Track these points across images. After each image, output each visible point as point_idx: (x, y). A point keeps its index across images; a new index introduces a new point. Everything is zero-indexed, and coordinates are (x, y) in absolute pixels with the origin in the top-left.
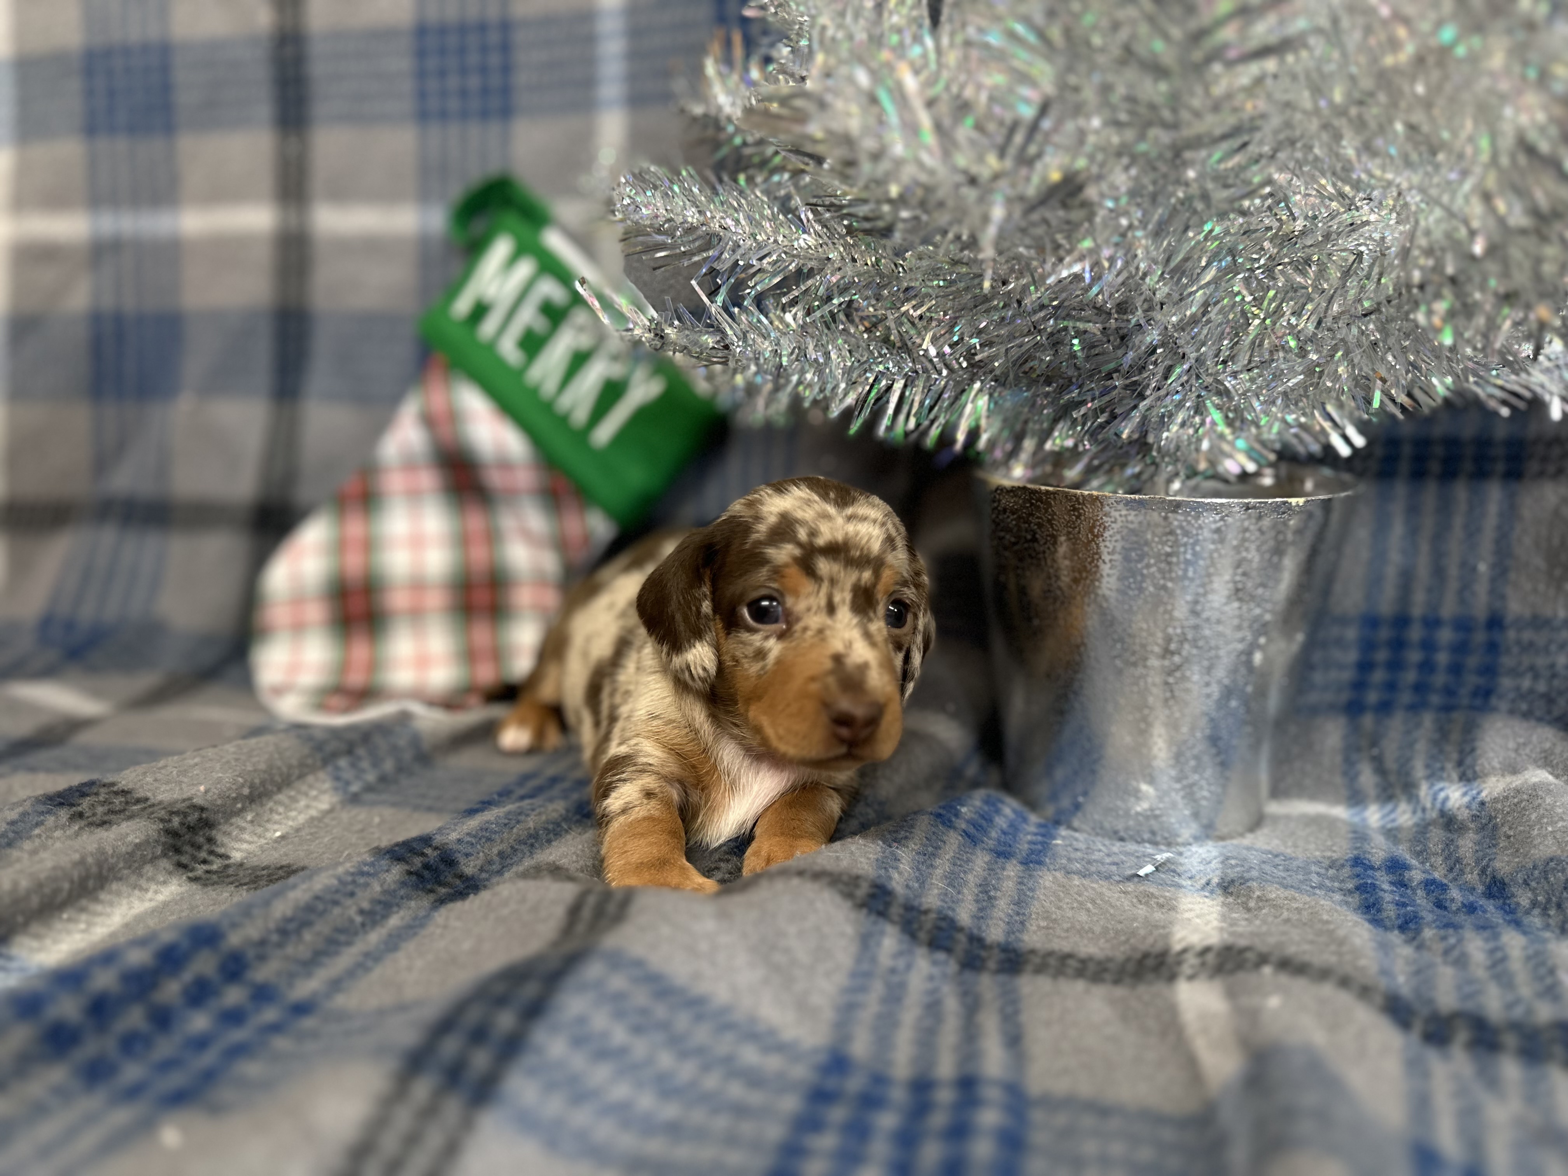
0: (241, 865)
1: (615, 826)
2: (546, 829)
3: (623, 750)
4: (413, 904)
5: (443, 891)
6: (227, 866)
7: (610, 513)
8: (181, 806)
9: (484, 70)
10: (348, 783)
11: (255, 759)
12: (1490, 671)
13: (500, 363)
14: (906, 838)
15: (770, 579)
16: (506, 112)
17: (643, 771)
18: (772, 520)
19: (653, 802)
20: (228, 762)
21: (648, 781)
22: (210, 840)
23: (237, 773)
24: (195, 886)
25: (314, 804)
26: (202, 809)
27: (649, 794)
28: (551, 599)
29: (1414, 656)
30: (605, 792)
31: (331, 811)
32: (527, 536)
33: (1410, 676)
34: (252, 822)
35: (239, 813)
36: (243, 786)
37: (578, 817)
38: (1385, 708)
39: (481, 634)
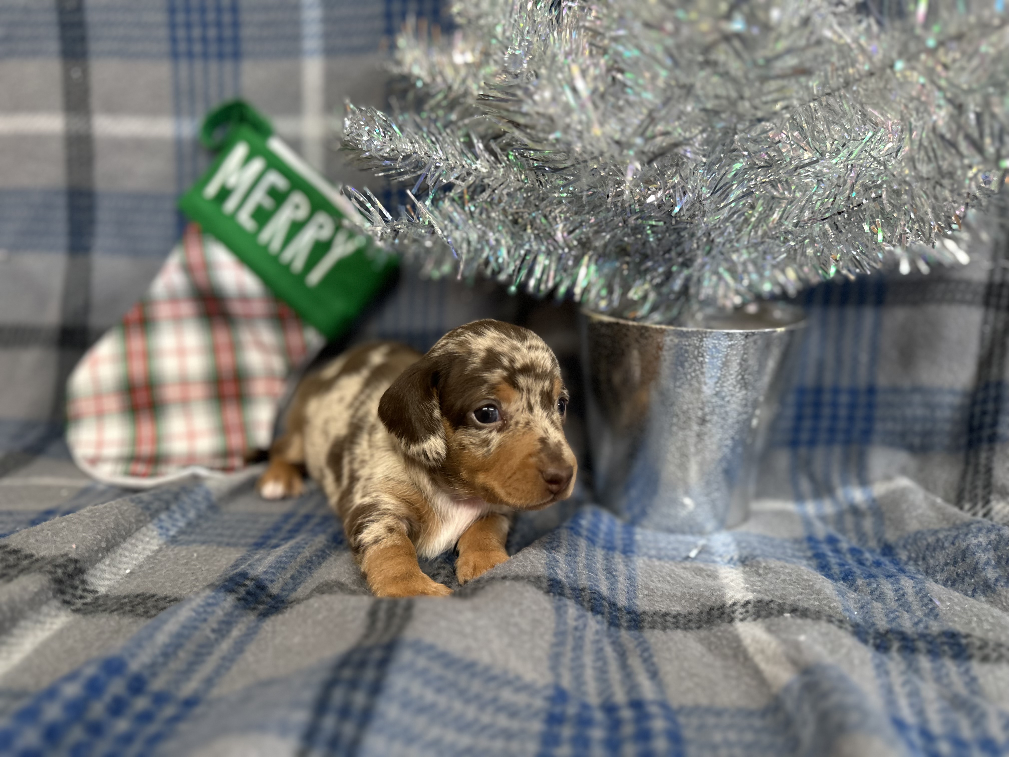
0: (107, 596)
1: (371, 552)
2: (317, 556)
3: (367, 500)
4: (245, 619)
5: (261, 607)
6: (97, 599)
7: (320, 330)
8: (60, 561)
9: (219, 24)
10: (168, 530)
11: (106, 521)
12: (869, 419)
13: (240, 229)
14: (558, 546)
15: (489, 393)
16: (237, 55)
17: (383, 514)
18: (482, 354)
19: (395, 536)
20: (88, 524)
21: (388, 520)
22: (83, 582)
23: (95, 532)
24: (78, 616)
25: (148, 547)
26: (76, 561)
27: (391, 530)
28: (280, 389)
29: (826, 411)
30: (359, 529)
31: (160, 550)
32: (260, 346)
33: (825, 424)
34: (109, 565)
35: (100, 560)
36: (101, 541)
37: (334, 545)
38: (812, 443)
39: (232, 414)
